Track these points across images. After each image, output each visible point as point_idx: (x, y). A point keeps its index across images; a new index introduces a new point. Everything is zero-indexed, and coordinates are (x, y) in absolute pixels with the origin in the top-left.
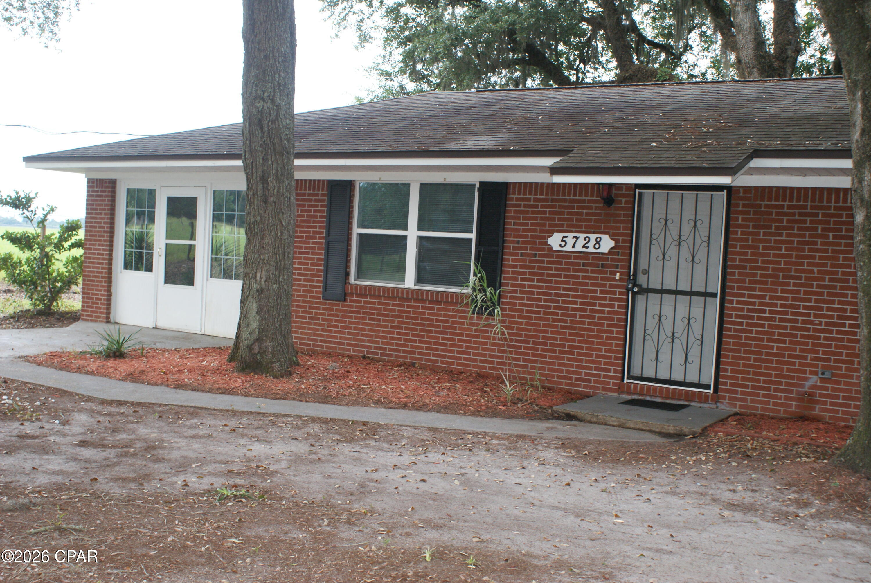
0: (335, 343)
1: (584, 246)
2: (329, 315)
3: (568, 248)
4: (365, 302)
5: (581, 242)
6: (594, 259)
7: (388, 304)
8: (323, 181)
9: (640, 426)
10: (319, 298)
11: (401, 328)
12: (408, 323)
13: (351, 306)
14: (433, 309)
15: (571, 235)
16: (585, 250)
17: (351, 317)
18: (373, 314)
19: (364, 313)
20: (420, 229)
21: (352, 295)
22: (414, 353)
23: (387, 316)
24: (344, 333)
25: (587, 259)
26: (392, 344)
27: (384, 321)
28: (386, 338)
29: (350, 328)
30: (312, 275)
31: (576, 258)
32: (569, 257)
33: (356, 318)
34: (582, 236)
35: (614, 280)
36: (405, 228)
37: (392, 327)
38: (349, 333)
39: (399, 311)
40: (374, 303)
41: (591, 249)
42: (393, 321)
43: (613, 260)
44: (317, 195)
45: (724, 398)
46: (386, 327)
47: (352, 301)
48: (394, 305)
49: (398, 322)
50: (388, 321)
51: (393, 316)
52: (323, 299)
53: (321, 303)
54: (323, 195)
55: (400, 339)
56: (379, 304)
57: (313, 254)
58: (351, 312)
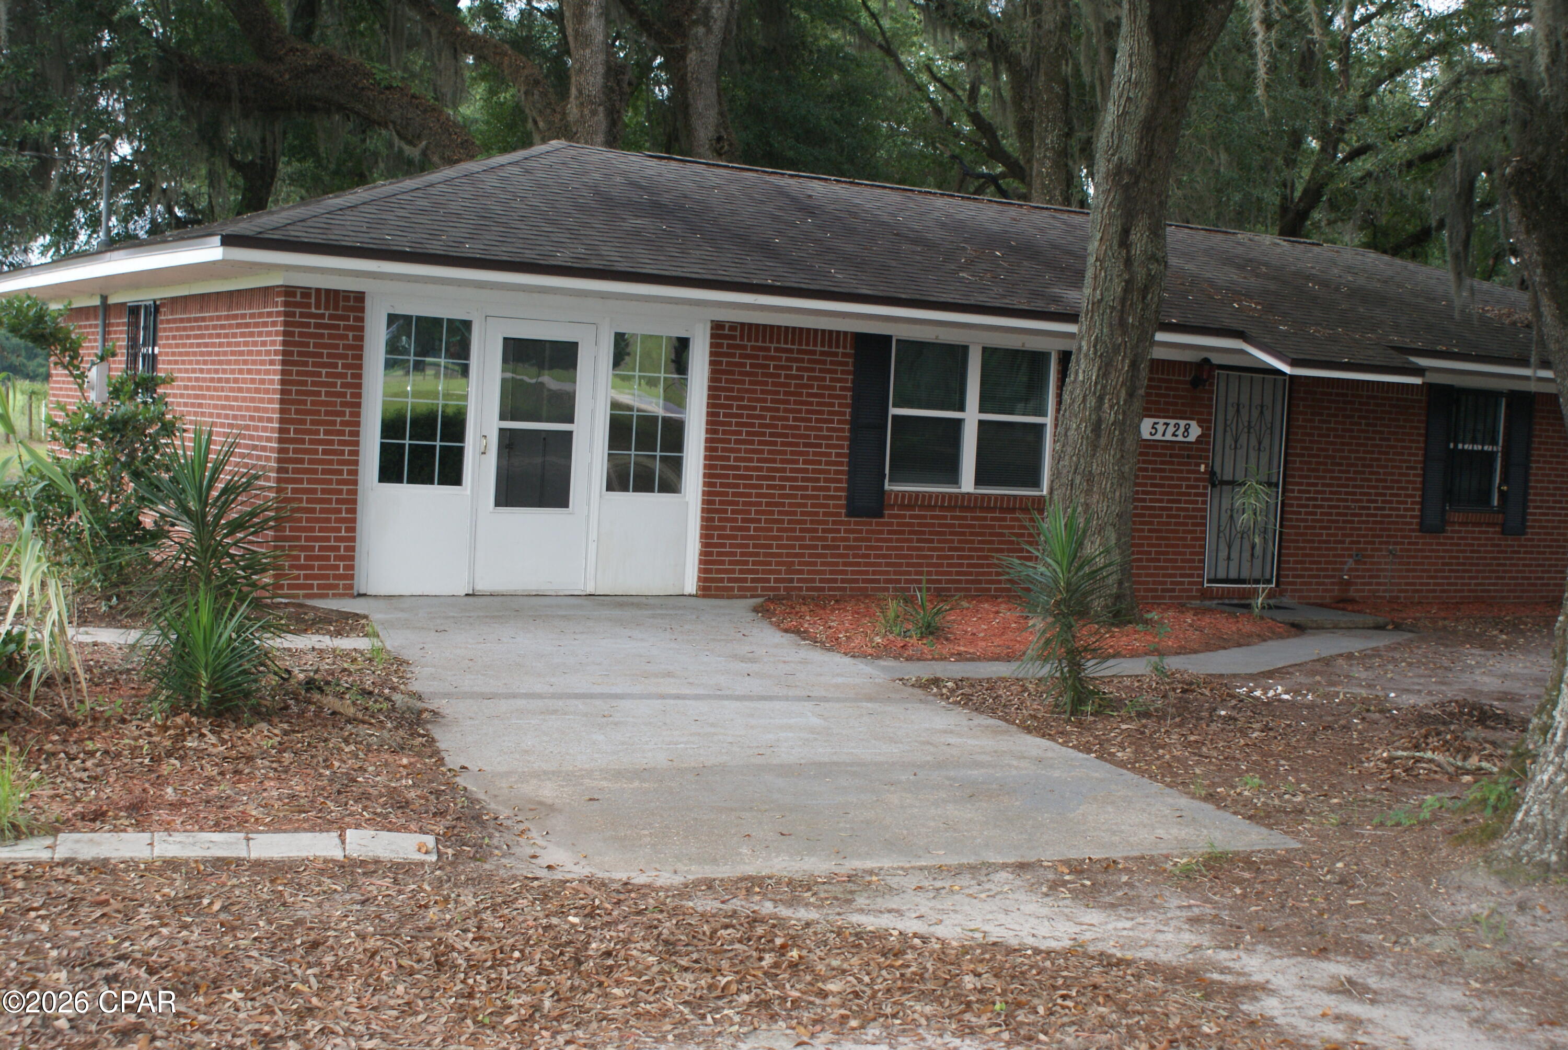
0: (865, 581)
1: (1174, 435)
2: (855, 540)
3: (1158, 437)
4: (911, 517)
5: (1171, 429)
6: (1181, 449)
7: (945, 517)
8: (845, 333)
9: (1349, 625)
10: (838, 514)
11: (963, 549)
12: (972, 542)
13: (891, 524)
14: (1004, 519)
15: (1162, 421)
16: (1174, 439)
17: (891, 540)
18: (924, 533)
19: (910, 533)
20: (982, 410)
21: (892, 507)
22: (980, 582)
23: (944, 533)
24: (880, 565)
25: (1173, 449)
26: (950, 573)
27: (939, 541)
28: (942, 565)
29: (890, 556)
30: (826, 480)
31: (1163, 448)
32: (1156, 447)
33: (898, 540)
34: (1172, 422)
35: (1199, 472)
36: (962, 408)
37: (950, 549)
38: (887, 565)
39: (960, 526)
40: (925, 517)
41: (1180, 438)
42: (952, 541)
43: (1198, 450)
44: (836, 355)
45: (1286, 590)
46: (942, 549)
47: (890, 516)
48: (953, 518)
49: (959, 541)
50: (945, 541)
51: (951, 534)
52: (847, 516)
53: (841, 523)
54: (844, 355)
55: (961, 565)
56: (932, 517)
57: (828, 446)
58: (890, 532)
